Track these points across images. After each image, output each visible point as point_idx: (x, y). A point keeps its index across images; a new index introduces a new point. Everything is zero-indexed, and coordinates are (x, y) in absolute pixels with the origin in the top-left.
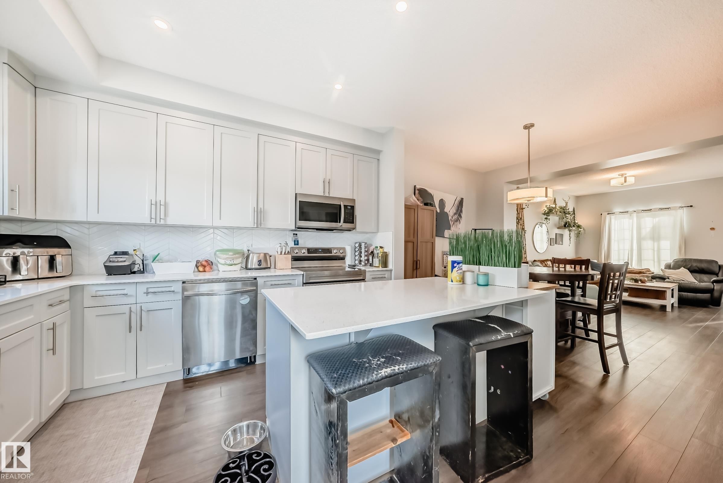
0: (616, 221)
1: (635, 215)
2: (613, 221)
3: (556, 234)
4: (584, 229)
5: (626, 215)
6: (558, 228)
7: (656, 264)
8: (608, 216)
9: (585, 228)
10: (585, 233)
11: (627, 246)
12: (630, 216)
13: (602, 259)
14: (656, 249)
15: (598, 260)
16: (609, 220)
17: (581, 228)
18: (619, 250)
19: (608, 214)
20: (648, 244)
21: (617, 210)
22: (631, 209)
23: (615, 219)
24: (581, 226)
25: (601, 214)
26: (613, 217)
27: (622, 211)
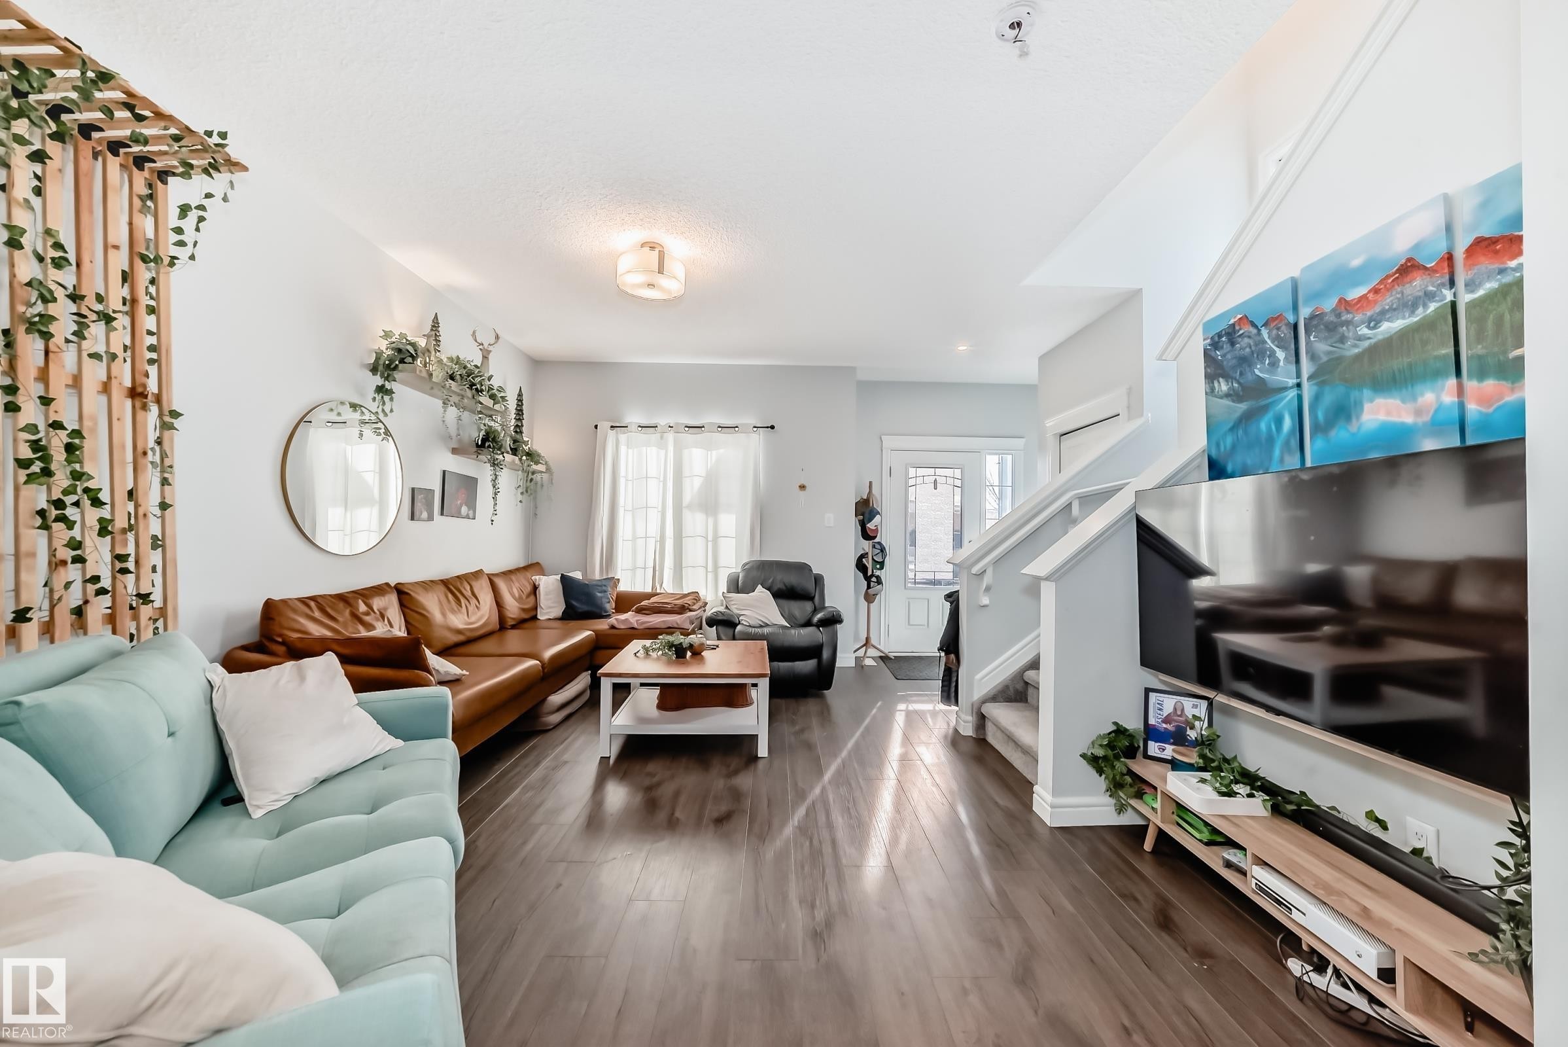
0: (630, 451)
1: (670, 436)
2: (623, 449)
3: (444, 472)
4: (548, 470)
5: (653, 436)
6: (455, 451)
7: (710, 576)
8: (612, 434)
9: (551, 463)
10: (552, 483)
11: (653, 529)
12: (662, 437)
13: (595, 566)
14: (710, 538)
15: (585, 574)
16: (615, 449)
17: (537, 463)
18: (635, 538)
19: (612, 427)
20: (695, 522)
21: (634, 418)
22: (662, 421)
23: (628, 448)
24: (539, 455)
25: (596, 427)
26: (623, 437)
27: (645, 422)
